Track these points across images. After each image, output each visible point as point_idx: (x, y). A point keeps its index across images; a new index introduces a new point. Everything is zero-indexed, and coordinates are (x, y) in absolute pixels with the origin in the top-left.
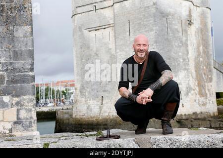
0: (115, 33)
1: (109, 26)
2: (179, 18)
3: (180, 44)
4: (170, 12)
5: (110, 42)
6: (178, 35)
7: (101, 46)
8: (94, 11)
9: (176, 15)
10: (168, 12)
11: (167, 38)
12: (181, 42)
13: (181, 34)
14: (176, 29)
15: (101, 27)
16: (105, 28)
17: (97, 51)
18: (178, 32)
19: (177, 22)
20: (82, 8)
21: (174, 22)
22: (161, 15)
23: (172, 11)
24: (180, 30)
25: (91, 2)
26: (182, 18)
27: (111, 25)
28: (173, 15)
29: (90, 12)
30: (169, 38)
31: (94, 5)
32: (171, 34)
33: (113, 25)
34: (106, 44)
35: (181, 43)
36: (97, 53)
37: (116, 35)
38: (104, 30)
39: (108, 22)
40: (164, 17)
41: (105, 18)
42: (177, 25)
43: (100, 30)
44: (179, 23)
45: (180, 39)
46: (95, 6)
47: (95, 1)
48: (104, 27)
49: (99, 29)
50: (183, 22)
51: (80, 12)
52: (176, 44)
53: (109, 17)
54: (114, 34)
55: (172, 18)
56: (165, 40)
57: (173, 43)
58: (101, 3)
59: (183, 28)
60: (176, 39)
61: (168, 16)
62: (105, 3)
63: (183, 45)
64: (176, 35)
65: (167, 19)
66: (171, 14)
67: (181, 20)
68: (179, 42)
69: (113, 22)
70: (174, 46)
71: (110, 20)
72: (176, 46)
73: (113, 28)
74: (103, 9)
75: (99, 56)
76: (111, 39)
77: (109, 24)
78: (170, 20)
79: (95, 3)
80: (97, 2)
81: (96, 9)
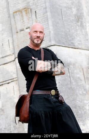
0: (19, 87)
2: (80, 67)
3: (84, 92)
4: (70, 62)
5: (14, 96)
6: (81, 83)
7: (7, 101)
9: (77, 65)
10: (69, 62)
11: (71, 87)
12: (85, 90)
13: (83, 82)
14: (79, 78)
15: (5, 83)
16: (8, 83)
18: (81, 80)
21: (75, 71)
23: (72, 60)
24: (82, 78)
26: (84, 67)
27: (15, 79)
28: (74, 64)
30: (73, 87)
32: (74, 83)
33: (17, 79)
34: (10, 99)
35: (85, 91)
36: (3, 108)
37: (21, 89)
38: (8, 85)
39: (12, 76)
41: (8, 73)
42: (79, 74)
43: (4, 85)
44: (80, 71)
45: (83, 87)
48: (7, 82)
49: (2, 85)
50: (85, 70)
52: (81, 92)
53: (12, 72)
55: (74, 68)
56: (69, 89)
57: (77, 92)
58: (3, 59)
59: (85, 77)
60: (80, 88)
61: (69, 66)
62: (7, 58)
63: (87, 92)
64: (79, 84)
65: (68, 68)
66: (72, 64)
67: (83, 69)
68: (83, 90)
69: (16, 77)
70: (79, 95)
71: (13, 74)
72: (80, 94)
73: (17, 82)
74: (5, 64)
75: (5, 111)
76: (15, 93)
77: (12, 78)
78: (72, 69)
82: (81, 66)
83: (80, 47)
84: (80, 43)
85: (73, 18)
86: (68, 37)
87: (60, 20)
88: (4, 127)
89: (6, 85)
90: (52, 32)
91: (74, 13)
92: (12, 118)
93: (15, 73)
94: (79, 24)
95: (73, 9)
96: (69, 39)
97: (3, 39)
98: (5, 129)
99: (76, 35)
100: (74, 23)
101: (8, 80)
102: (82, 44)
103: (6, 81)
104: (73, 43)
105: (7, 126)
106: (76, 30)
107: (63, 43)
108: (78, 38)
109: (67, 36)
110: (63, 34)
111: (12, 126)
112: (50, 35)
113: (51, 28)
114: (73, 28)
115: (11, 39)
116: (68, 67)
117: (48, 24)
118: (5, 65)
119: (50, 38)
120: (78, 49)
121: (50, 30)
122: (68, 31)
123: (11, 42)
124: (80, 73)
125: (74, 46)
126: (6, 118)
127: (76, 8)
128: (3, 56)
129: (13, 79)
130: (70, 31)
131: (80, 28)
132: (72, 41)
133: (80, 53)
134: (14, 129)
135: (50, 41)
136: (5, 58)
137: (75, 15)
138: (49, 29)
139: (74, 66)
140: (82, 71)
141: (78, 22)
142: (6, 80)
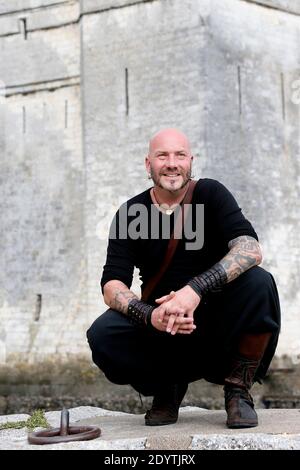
0: (84, 106)
1: (66, 82)
2: (274, 67)
3: (276, 146)
4: (248, 48)
5: (65, 132)
6: (270, 118)
7: (41, 144)
8: (22, 36)
9: (266, 59)
10: (244, 47)
11: (239, 127)
12: (280, 139)
13: (278, 115)
14: (266, 101)
15: (42, 86)
16: (52, 90)
17: (27, 157)
18: (271, 108)
19: (269, 80)
21: (259, 79)
22: (221, 55)
23: (254, 44)
24: (277, 102)
25: (11, 8)
26: (285, 69)
27: (73, 81)
28: (258, 58)
29: (9, 39)
30: (244, 125)
31: (22, 16)
32: (249, 116)
33: (78, 80)
34: (53, 138)
35: (278, 143)
36: (28, 163)
37: (87, 112)
38: (51, 94)
39: (65, 70)
40: (230, 61)
41: (53, 57)
42: (268, 89)
43: (37, 95)
44: (274, 81)
45: (275, 129)
46: (24, 21)
47: (26, 7)
48: (49, 86)
49: (33, 92)
50: (287, 78)
52: (265, 145)
53: (66, 56)
54: (78, 109)
55: (255, 67)
56: (233, 132)
57: (256, 142)
58: (44, 12)
59: (286, 99)
60: (265, 131)
61: (241, 60)
62: (55, 11)
63: (283, 147)
64: (265, 119)
65: (239, 68)
66: (253, 56)
67: (282, 75)
68: (273, 139)
69: (78, 73)
70: (259, 152)
71: (70, 64)
72: (263, 151)
73: (79, 89)
74: (47, 29)
75: (33, 172)
76: (70, 124)
77: (66, 76)
78: (249, 71)
79: (25, 10)
80: (30, 9)
81: (28, 28)
82: (279, 65)
83: (284, 4)
88: (26, 216)
89: (46, 94)
92: (51, 195)
93: (74, 62)
98: (27, 222)
101: (51, 78)
103: (45, 82)
105: (35, 214)
111: (49, 218)
116: (239, 64)
118: (49, 32)
120: (276, 9)
124: (271, 86)
126: (35, 192)
128: (45, 4)
129: (68, 78)
133: (281, 23)
134: (54, 226)
136: (49, 11)
139: (257, 63)
140: (279, 81)
142: (47, 79)
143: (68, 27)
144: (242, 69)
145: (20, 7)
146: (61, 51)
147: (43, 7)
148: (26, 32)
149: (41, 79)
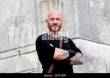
2: (103, 62)
4: (94, 56)
8: (18, 56)
9: (100, 60)
10: (92, 56)
19: (102, 67)
20: (6, 53)
21: (98, 67)
22: (85, 59)
23: (96, 55)
25: (15, 47)
26: (107, 63)
28: (97, 60)
29: (14, 57)
31: (19, 49)
33: (37, 69)
39: (33, 66)
40: (88, 61)
41: (29, 62)
42: (102, 70)
44: (103, 67)
46: (19, 51)
47: (20, 47)
50: (108, 66)
51: (3, 57)
53: (33, 62)
55: (97, 63)
58: (26, 48)
61: (92, 61)
62: (29, 47)
65: (91, 63)
66: (96, 59)
67: (106, 65)
69: (37, 67)
71: (34, 64)
73: (38, 72)
74: (27, 53)
78: (95, 64)
79: (19, 48)
80: (21, 47)
81: (20, 53)
82: (105, 62)
83: (105, 42)
84: (105, 38)
85: (100, 13)
86: (94, 31)
87: (86, 13)
90: (78, 25)
91: (101, 7)
93: (36, 64)
94: (106, 19)
95: (101, 4)
96: (95, 33)
97: (27, 28)
99: (102, 30)
100: (101, 17)
101: (28, 69)
102: (107, 39)
103: (26, 71)
104: (98, 38)
106: (102, 25)
107: (88, 37)
108: (104, 33)
109: (92, 30)
110: (88, 27)
112: (75, 28)
113: (77, 20)
114: (99, 22)
115: (36, 29)
116: (91, 62)
117: (74, 16)
118: (27, 54)
119: (75, 30)
120: (102, 43)
121: (76, 23)
122: (94, 24)
123: (35, 31)
124: (103, 69)
125: (99, 40)
127: (104, 2)
129: (34, 69)
130: (95, 25)
131: (106, 22)
132: (97, 36)
133: (105, 48)
135: (75, 33)
136: (27, 48)
137: (102, 10)
138: (75, 21)
139: (97, 61)
140: (105, 67)
141: (105, 16)
142: (27, 69)
143: (34, 52)
144: (92, 63)
145: (18, 47)
146: (31, 60)
147: (25, 46)
148: (20, 55)
149: (25, 70)
